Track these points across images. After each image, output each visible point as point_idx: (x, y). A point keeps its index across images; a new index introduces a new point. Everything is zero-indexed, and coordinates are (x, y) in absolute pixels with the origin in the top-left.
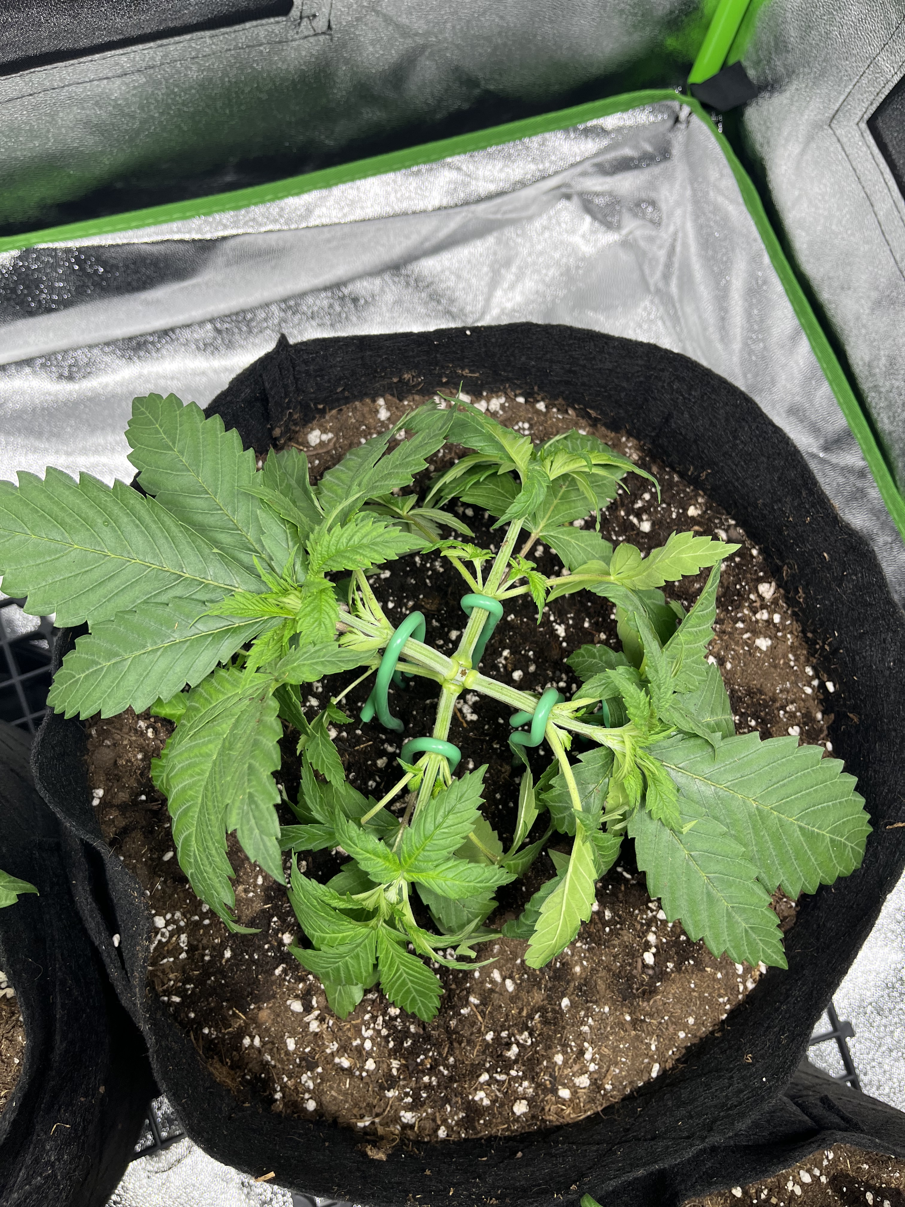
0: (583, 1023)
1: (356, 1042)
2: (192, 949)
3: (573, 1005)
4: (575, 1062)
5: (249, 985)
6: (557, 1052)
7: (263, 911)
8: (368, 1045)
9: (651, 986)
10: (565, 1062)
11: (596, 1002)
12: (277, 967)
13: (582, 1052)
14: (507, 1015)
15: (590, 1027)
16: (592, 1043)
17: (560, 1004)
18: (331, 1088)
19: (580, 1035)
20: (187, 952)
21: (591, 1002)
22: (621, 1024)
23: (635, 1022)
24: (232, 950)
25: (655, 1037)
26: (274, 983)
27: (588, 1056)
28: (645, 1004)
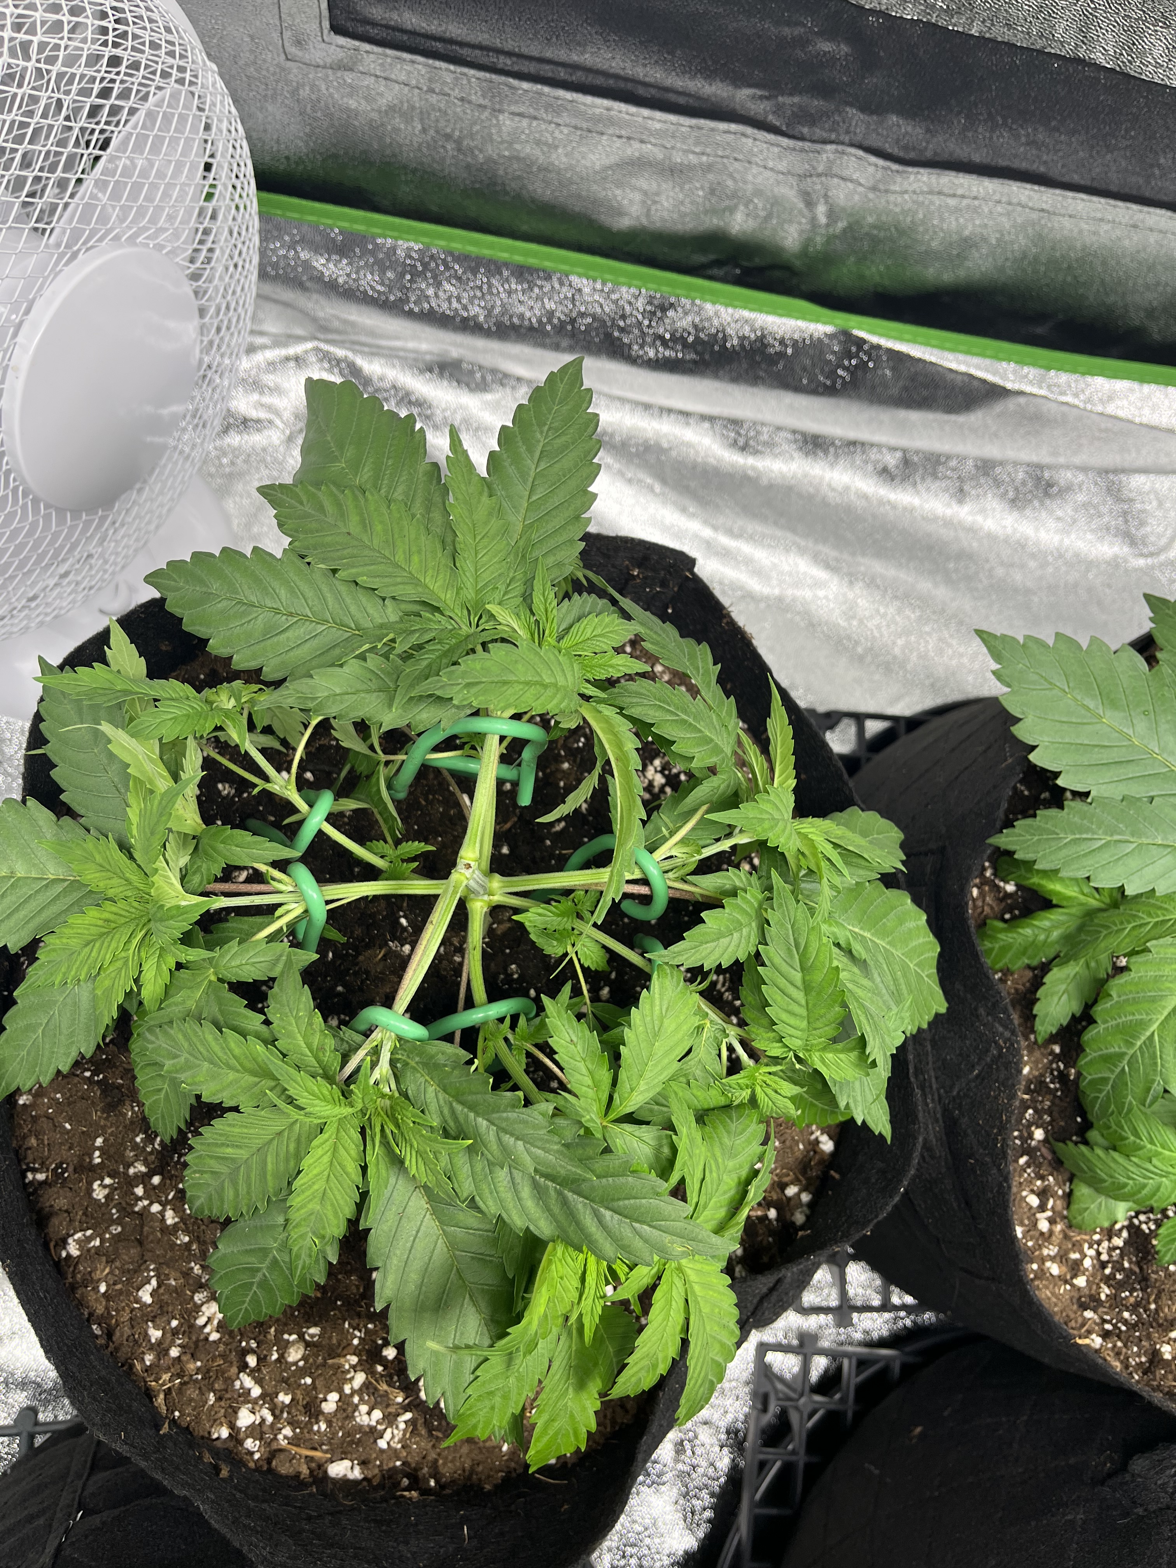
1: (1075, 1256)
8: (1087, 1263)
18: (1047, 1287)
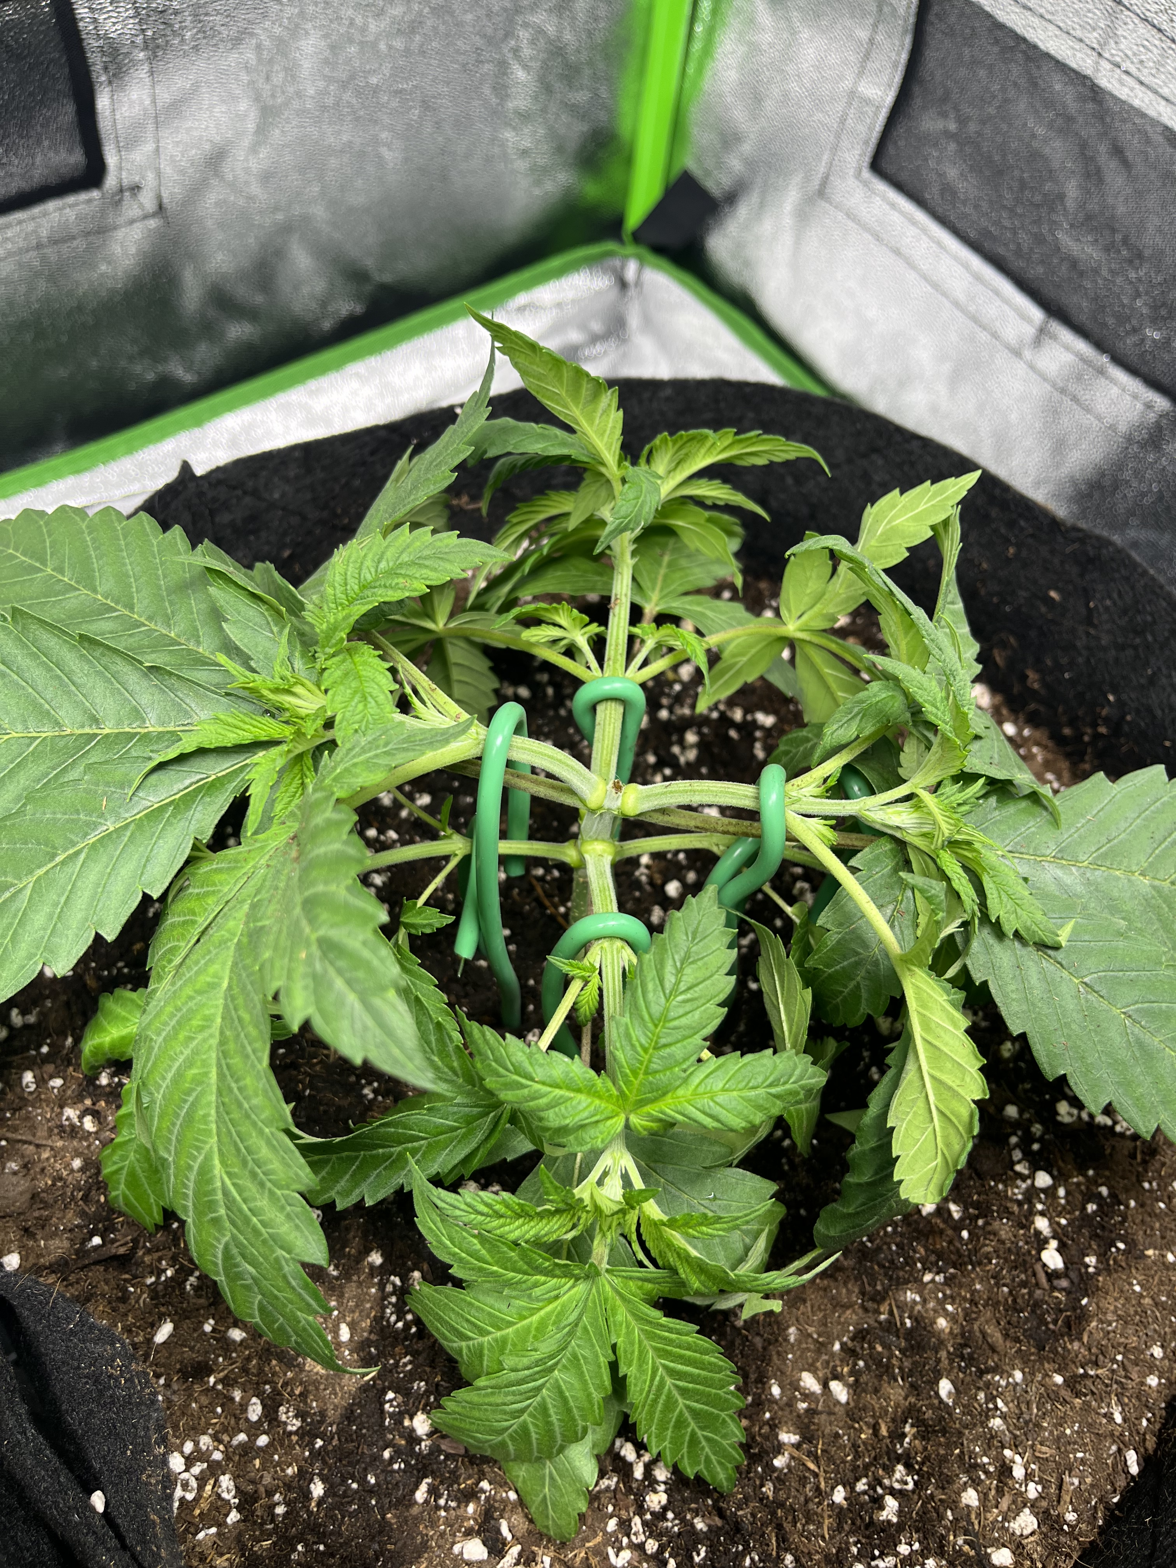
0: (987, 1415)
2: (246, 1502)
3: (959, 1389)
4: (1000, 1492)
5: (372, 1539)
6: (964, 1487)
7: (365, 1388)
9: (1074, 1309)
10: (984, 1497)
11: (995, 1370)
12: (417, 1487)
13: (1005, 1470)
14: (855, 1446)
15: (1003, 1417)
16: (1015, 1446)
17: (937, 1394)
19: (992, 1441)
20: (239, 1508)
21: (988, 1371)
22: (1051, 1395)
23: (1072, 1383)
24: (323, 1480)
25: (1114, 1399)
26: (417, 1519)
27: (1018, 1472)
28: (1076, 1345)
